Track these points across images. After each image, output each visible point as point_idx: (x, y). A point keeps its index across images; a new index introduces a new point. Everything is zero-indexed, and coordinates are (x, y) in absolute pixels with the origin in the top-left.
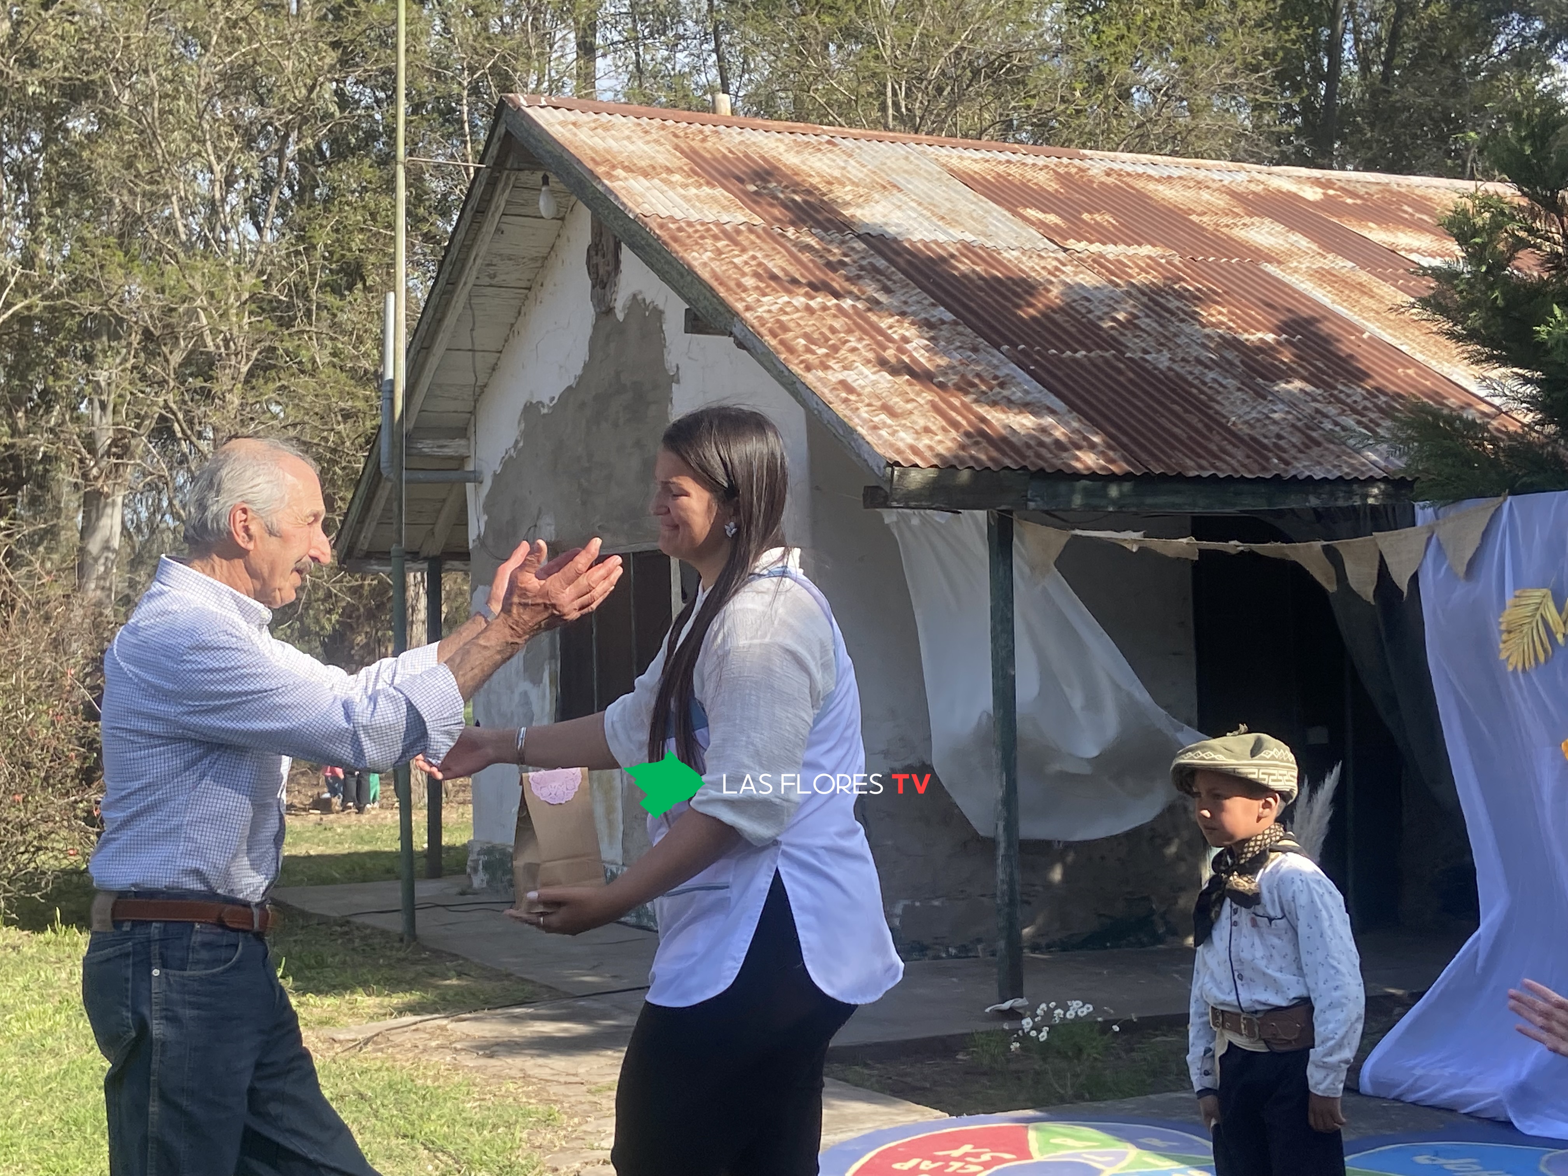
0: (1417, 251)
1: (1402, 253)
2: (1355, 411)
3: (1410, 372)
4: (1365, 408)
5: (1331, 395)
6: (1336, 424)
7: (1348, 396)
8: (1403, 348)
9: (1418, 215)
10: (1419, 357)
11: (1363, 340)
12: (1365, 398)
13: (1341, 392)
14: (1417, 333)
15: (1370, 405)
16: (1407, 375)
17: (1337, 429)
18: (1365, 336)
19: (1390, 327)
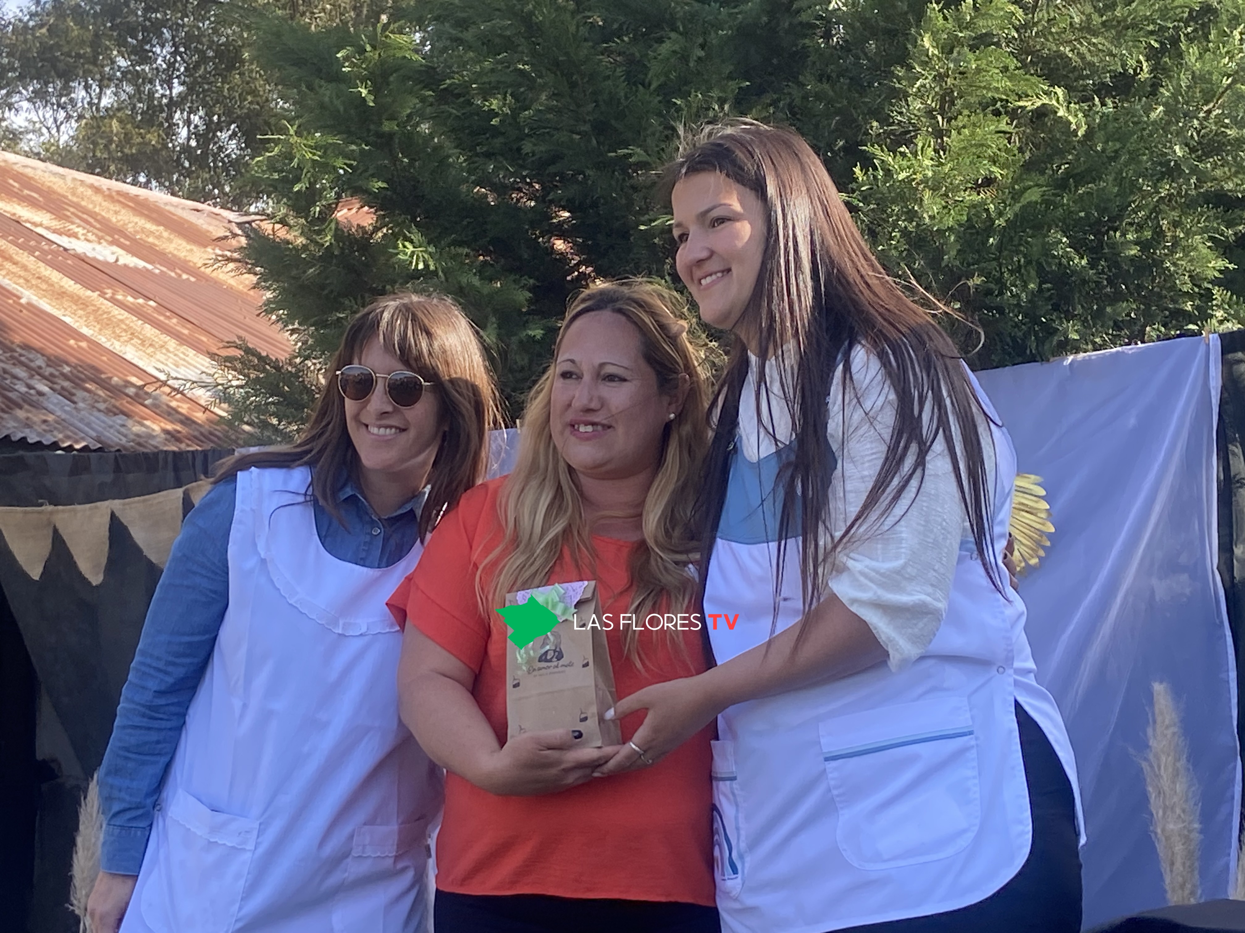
0: (41, 225)
1: (28, 225)
2: (44, 377)
3: (84, 344)
4: (52, 375)
5: (12, 357)
6: (30, 387)
7: (32, 361)
8: (67, 320)
9: (26, 192)
10: (85, 331)
11: (21, 305)
12: (48, 365)
13: (21, 355)
14: (75, 307)
15: (57, 373)
16: (79, 347)
17: (32, 392)
18: (23, 301)
19: (45, 297)
